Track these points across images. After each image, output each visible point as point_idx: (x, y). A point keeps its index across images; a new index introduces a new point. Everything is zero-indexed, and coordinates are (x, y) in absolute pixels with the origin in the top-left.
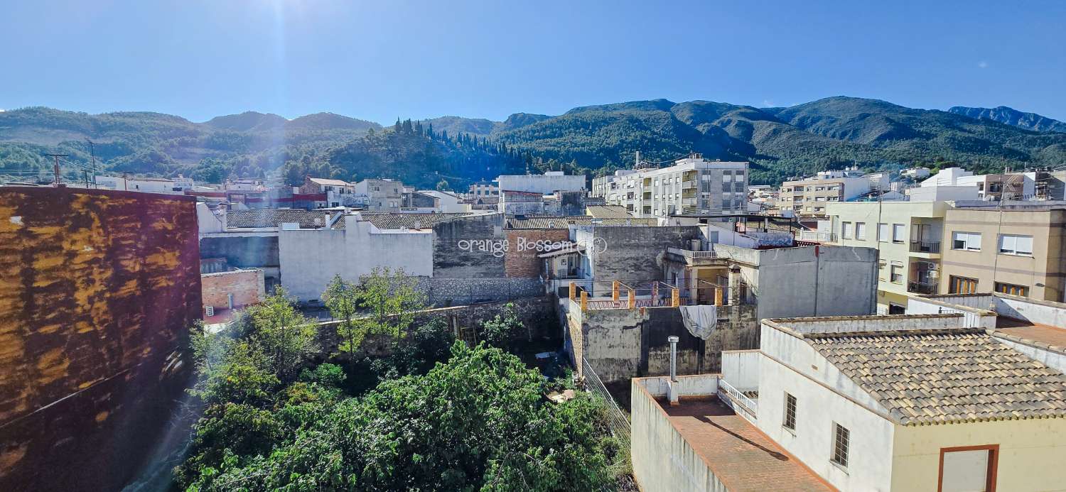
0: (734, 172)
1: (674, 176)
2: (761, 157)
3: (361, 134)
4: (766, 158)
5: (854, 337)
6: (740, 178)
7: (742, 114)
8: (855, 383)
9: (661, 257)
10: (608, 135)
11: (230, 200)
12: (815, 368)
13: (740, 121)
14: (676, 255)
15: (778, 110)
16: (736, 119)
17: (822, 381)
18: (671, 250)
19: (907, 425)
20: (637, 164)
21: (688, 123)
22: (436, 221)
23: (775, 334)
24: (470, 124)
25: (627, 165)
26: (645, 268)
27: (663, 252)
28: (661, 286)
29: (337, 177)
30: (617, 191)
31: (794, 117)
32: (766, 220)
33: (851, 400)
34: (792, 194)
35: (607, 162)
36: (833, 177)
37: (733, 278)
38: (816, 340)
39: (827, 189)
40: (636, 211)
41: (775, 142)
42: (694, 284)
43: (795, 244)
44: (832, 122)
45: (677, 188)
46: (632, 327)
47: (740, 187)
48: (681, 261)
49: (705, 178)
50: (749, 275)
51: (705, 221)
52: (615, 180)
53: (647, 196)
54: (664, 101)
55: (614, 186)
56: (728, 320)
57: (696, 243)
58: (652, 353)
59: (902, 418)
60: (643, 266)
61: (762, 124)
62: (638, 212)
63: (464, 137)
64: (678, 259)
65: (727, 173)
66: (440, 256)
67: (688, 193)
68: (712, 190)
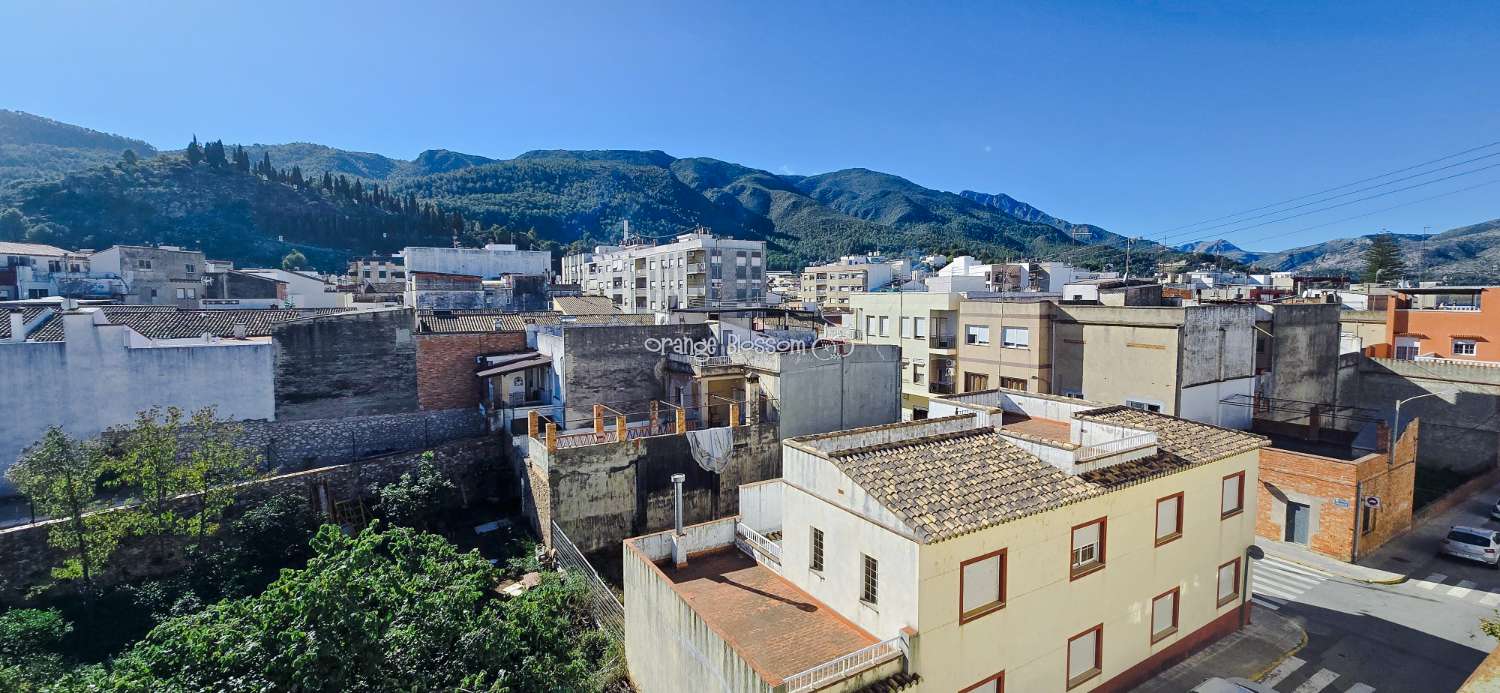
0: (749, 253)
1: (676, 257)
2: (780, 236)
4: (786, 237)
5: (879, 451)
6: (756, 262)
7: (757, 180)
8: (881, 504)
9: (661, 368)
10: (584, 195)
12: (841, 492)
13: (755, 189)
14: (680, 363)
15: (797, 178)
16: (750, 186)
17: (849, 507)
18: (674, 357)
19: (930, 543)
20: (625, 239)
21: (693, 186)
22: (279, 321)
23: (798, 456)
24: (344, 160)
25: (612, 239)
26: (639, 384)
27: (663, 360)
28: (661, 406)
29: (43, 239)
30: (598, 275)
31: (815, 188)
32: (787, 314)
33: (878, 525)
34: (814, 283)
35: (582, 233)
36: (856, 263)
37: (751, 390)
38: (842, 459)
39: (850, 277)
40: (626, 304)
41: (795, 218)
42: (704, 400)
44: (854, 198)
45: (680, 273)
46: (622, 468)
47: (756, 273)
48: (686, 372)
49: (715, 260)
50: (769, 385)
51: (716, 317)
52: (595, 260)
53: (641, 283)
54: (661, 154)
55: (593, 268)
56: (746, 445)
58: (651, 500)
59: (926, 536)
60: (636, 381)
61: (781, 192)
62: (629, 305)
63: (337, 180)
64: (683, 368)
65: (741, 254)
66: (289, 383)
67: (693, 280)
68: (724, 276)
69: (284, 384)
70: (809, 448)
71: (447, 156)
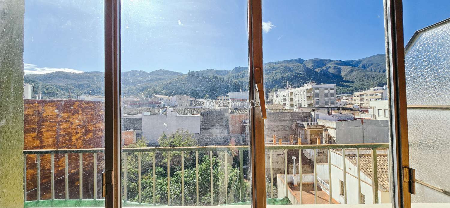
0: (329, 88)
1: (303, 91)
2: (345, 81)
3: (175, 78)
4: (348, 82)
5: (368, 156)
6: (332, 91)
7: (337, 64)
8: (365, 175)
9: (294, 125)
10: (276, 75)
11: (125, 104)
12: (350, 169)
13: (335, 67)
14: (301, 124)
15: (352, 61)
16: (333, 66)
17: (353, 174)
18: (299, 122)
19: (385, 192)
20: (287, 87)
21: (311, 68)
22: (202, 111)
23: (334, 155)
24: (217, 72)
25: (283, 87)
26: (287, 130)
27: (295, 123)
28: (294, 137)
29: (165, 95)
30: (279, 98)
31: (360, 63)
32: (341, 109)
33: (364, 182)
34: (359, 98)
35: (275, 86)
36: (378, 90)
37: (325, 133)
38: (350, 157)
39: (375, 95)
40: (287, 106)
41: (352, 75)
42: (308, 136)
43: (355, 119)
44: (379, 65)
45: (304, 96)
46: (280, 155)
47: (332, 95)
48: (302, 127)
49: (317, 91)
50: (332, 133)
51: (314, 110)
52: (278, 93)
53: (292, 100)
54: (300, 59)
55: (277, 96)
56: (324, 152)
57: (309, 119)
58: (290, 166)
59: (383, 189)
60: (286, 129)
61: (345, 67)
62: (288, 106)
63: (215, 77)
64: (302, 126)
65: (326, 89)
66: (203, 125)
67: (309, 98)
68: (320, 96)
69: (202, 125)
70: (338, 152)
71: (240, 68)
